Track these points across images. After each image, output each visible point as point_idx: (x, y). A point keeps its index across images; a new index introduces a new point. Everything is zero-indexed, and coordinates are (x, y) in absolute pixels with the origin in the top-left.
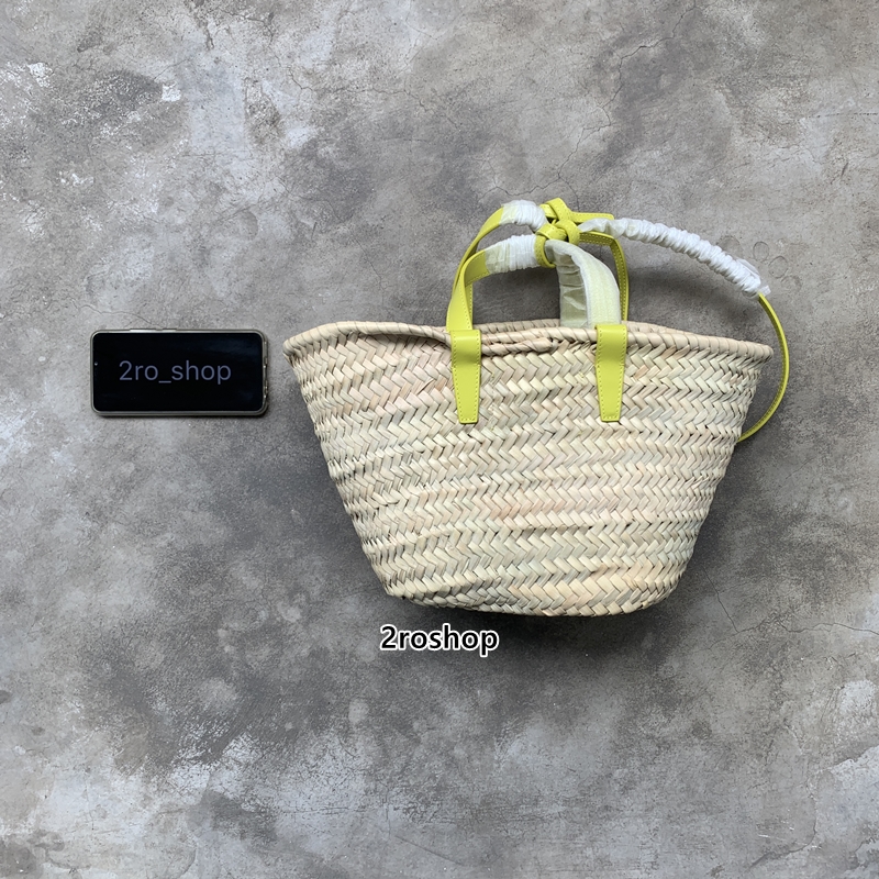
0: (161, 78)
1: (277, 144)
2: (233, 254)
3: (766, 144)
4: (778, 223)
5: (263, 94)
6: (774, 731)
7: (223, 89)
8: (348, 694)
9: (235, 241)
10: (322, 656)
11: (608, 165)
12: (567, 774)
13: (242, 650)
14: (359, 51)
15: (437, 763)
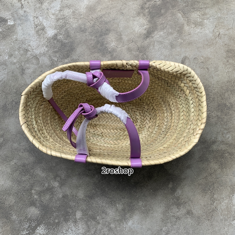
0: (7, 18)
1: (45, 36)
2: (32, 70)
3: (195, 28)
4: (200, 52)
5: (40, 21)
6: (213, 211)
7: (27, 20)
8: (75, 209)
9: (33, 66)
10: (66, 197)
11: (147, 37)
12: (148, 230)
13: (40, 197)
14: (68, 7)
15: (105, 229)
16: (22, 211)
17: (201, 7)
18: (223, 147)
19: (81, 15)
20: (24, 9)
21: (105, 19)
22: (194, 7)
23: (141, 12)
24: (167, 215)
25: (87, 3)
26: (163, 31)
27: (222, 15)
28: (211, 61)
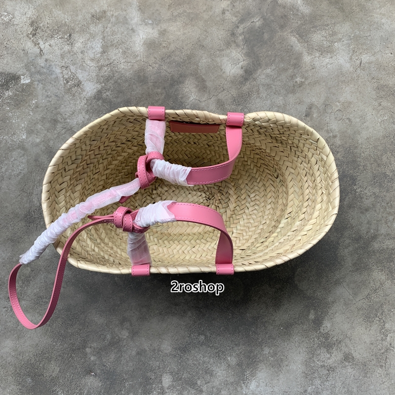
16: (73, 385)
17: (326, 23)
18: (389, 243)
19: (137, 56)
20: (46, 57)
21: (176, 59)
22: (315, 24)
23: (232, 41)
24: (312, 365)
25: (144, 36)
26: (269, 67)
27: (361, 33)
28: (354, 107)
